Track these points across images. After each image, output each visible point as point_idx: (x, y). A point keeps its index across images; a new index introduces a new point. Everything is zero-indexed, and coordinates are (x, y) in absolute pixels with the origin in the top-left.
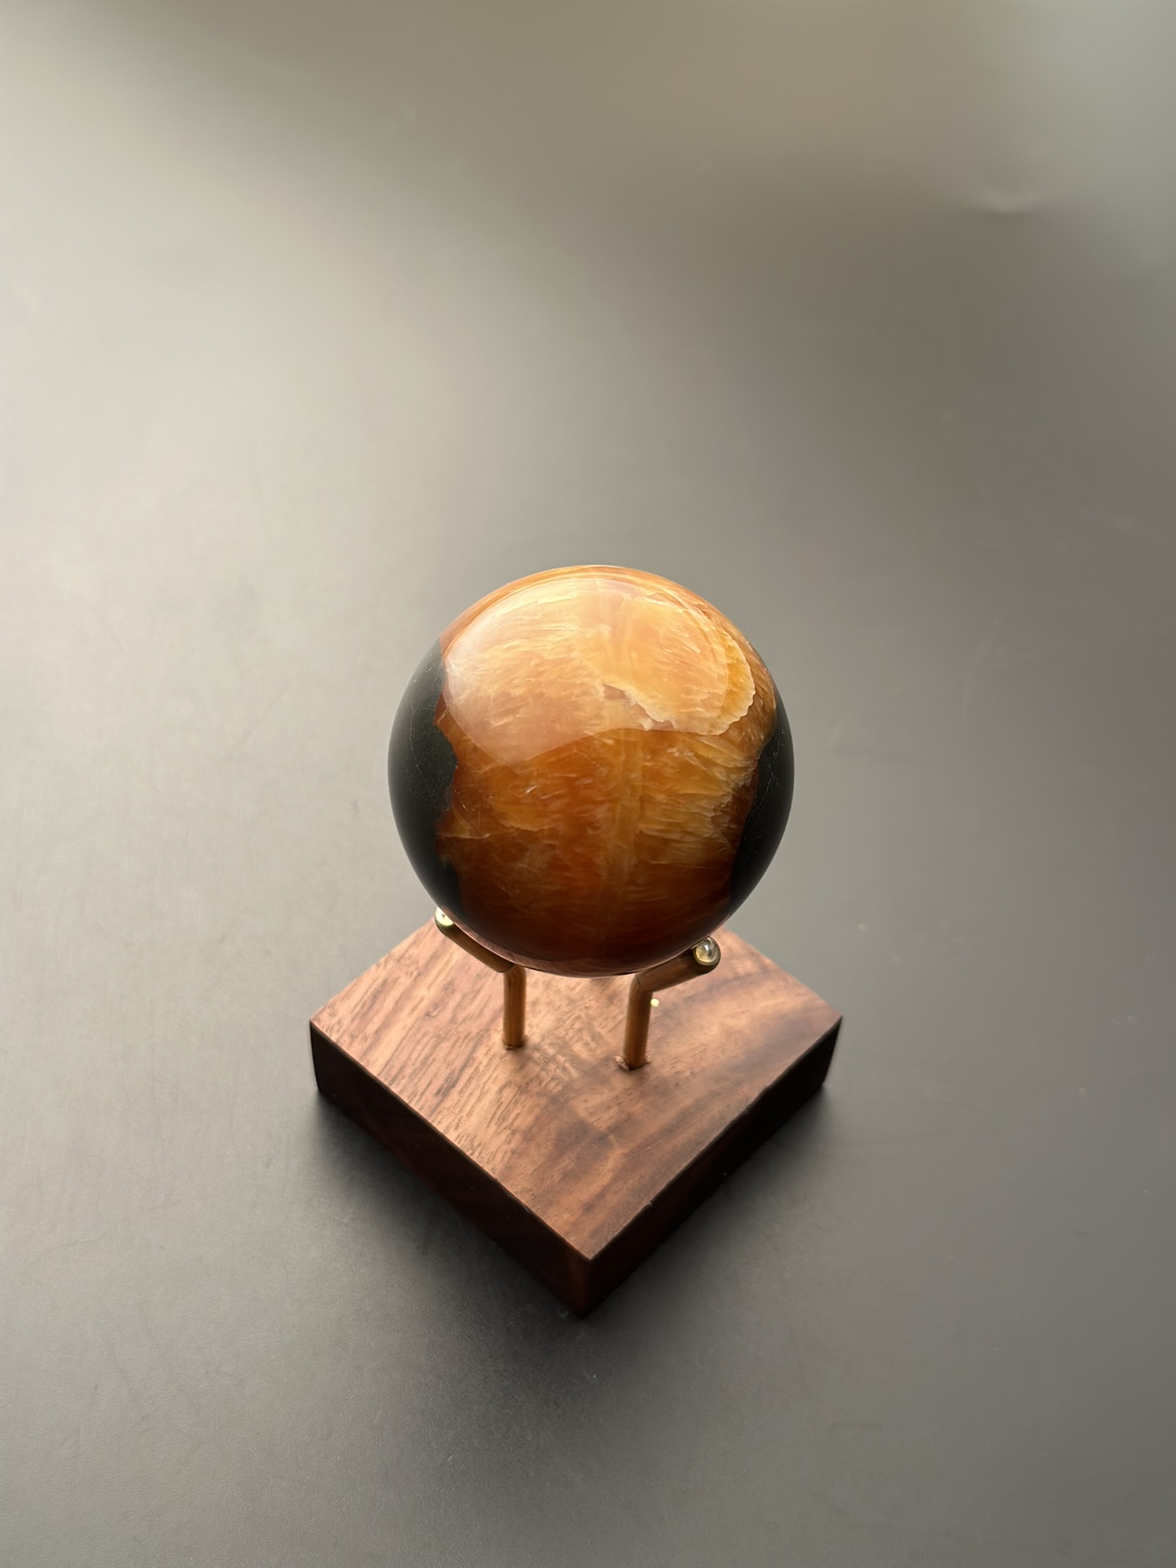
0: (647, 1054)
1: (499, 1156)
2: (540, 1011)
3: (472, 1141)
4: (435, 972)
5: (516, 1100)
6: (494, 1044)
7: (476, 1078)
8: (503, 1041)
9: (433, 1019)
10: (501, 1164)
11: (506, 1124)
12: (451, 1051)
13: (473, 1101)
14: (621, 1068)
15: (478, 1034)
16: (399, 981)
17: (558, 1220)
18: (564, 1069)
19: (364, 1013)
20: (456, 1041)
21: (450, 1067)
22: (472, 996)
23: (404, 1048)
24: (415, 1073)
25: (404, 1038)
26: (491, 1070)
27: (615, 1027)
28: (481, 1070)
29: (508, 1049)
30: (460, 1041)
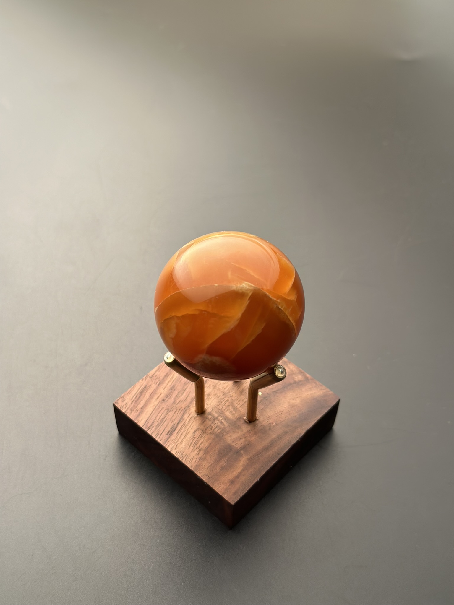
0: (257, 416)
2: (211, 398)
3: (182, 454)
4: (167, 382)
5: (201, 436)
6: (192, 412)
7: (184, 427)
8: (196, 411)
9: (166, 402)
10: (195, 464)
12: (173, 416)
13: (183, 436)
14: (246, 422)
15: (185, 408)
16: (151, 386)
17: (219, 488)
18: (222, 423)
19: (137, 400)
20: (176, 411)
21: (173, 423)
22: (182, 392)
23: (153, 415)
24: (158, 425)
25: (153, 410)
26: (191, 423)
27: (243, 404)
28: (186, 424)
29: (198, 415)
30: (177, 411)
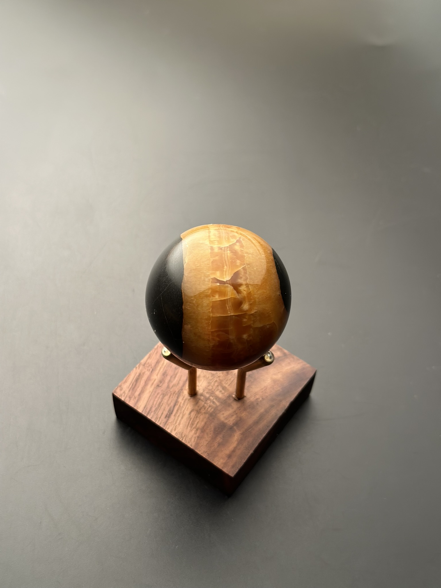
0: (245, 393)
1: (193, 440)
2: (201, 380)
3: (182, 435)
4: (158, 368)
5: (197, 416)
6: (185, 395)
7: (180, 409)
8: (189, 393)
9: (160, 387)
10: (194, 443)
11: (194, 426)
12: (169, 399)
13: (180, 418)
14: (235, 399)
15: (178, 392)
16: (145, 373)
17: (219, 462)
18: (214, 402)
19: (133, 387)
21: (169, 406)
22: (174, 377)
23: (150, 400)
24: (156, 409)
25: (150, 396)
26: (185, 405)
27: (232, 384)
28: (181, 406)
29: (191, 396)
30: (172, 395)
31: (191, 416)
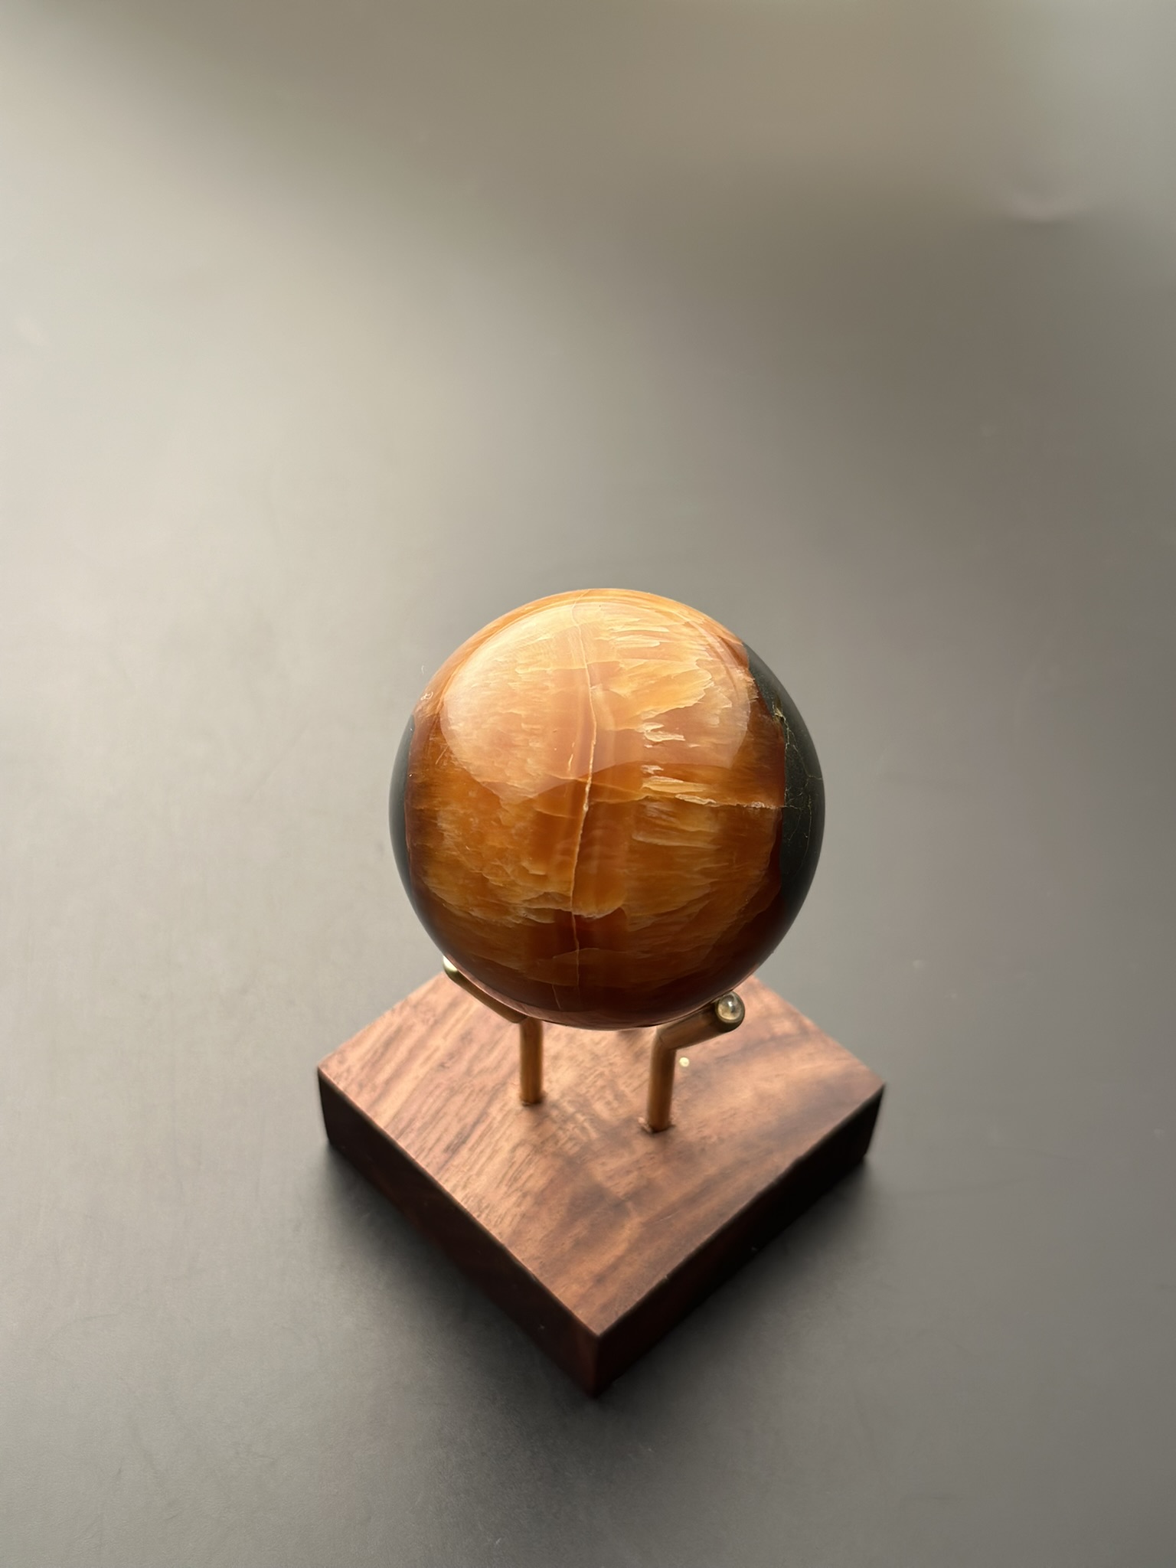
0: (672, 1116)
1: (508, 1220)
2: (559, 1066)
4: (452, 1021)
5: (531, 1159)
6: (510, 1099)
7: (489, 1134)
8: (520, 1097)
9: (447, 1070)
10: (510, 1228)
11: (518, 1185)
12: (464, 1105)
13: (483, 1159)
14: (643, 1130)
15: (494, 1087)
16: (414, 1029)
17: (566, 1291)
18: (583, 1129)
19: (375, 1062)
20: (470, 1095)
21: (462, 1123)
22: (490, 1048)
23: (414, 1100)
24: (424, 1127)
25: (415, 1090)
26: (506, 1127)
27: (638, 1087)
29: (525, 1106)
30: (475, 1095)
31: (513, 1157)
